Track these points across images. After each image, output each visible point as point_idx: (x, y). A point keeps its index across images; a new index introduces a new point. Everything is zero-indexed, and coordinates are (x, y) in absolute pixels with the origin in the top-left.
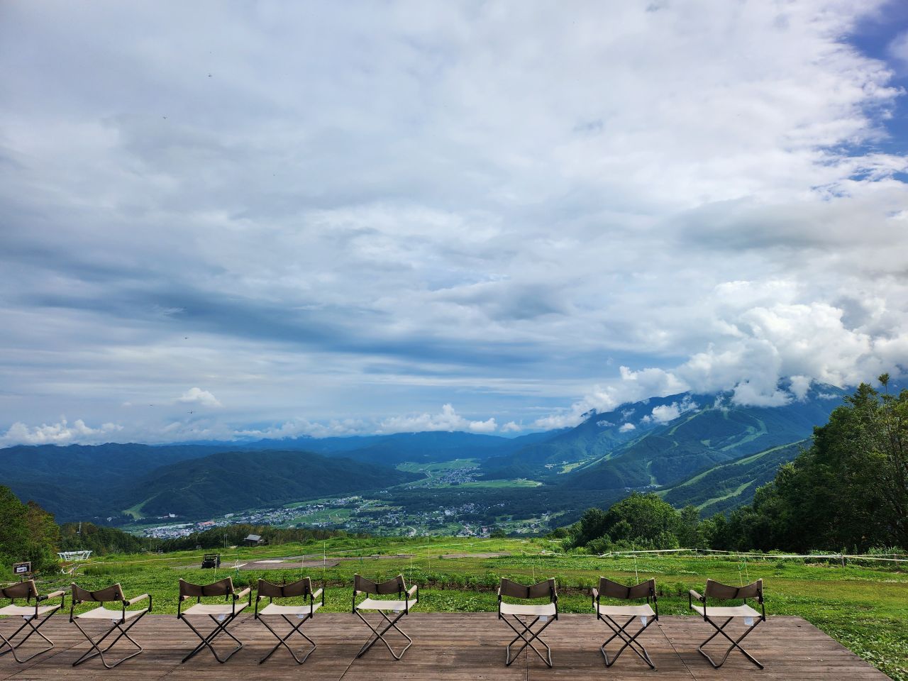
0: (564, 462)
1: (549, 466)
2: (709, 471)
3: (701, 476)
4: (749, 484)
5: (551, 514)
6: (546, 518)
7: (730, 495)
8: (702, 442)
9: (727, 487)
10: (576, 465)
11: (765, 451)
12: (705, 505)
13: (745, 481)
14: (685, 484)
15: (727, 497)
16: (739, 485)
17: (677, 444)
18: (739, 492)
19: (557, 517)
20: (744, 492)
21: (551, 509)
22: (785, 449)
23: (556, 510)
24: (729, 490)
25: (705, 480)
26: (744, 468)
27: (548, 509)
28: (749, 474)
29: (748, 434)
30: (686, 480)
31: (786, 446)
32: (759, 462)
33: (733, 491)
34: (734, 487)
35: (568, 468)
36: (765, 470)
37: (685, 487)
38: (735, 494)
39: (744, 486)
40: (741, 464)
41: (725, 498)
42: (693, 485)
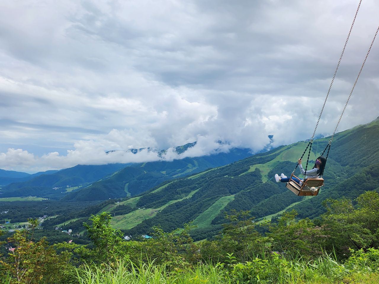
0: (68, 186)
1: (56, 188)
2: (170, 183)
3: (164, 187)
4: (197, 191)
5: (47, 217)
6: (41, 220)
7: (185, 198)
8: (161, 172)
9: (182, 193)
10: (76, 188)
11: (205, 171)
12: (167, 205)
13: (194, 189)
14: (153, 192)
15: (182, 199)
16: (191, 192)
17: (146, 172)
18: (190, 196)
19: (51, 219)
20: (194, 196)
21: (47, 214)
22: (218, 169)
23: (52, 215)
24: (183, 195)
25: (166, 189)
26: (192, 181)
27: (45, 214)
28: (197, 184)
29: (188, 168)
30: (154, 190)
31: (219, 168)
32: (202, 177)
33: (186, 196)
34: (187, 192)
35: (70, 190)
36: (207, 181)
37: (153, 194)
38: (188, 198)
39: (193, 192)
40: (190, 179)
41: (181, 200)
42: (158, 193)
